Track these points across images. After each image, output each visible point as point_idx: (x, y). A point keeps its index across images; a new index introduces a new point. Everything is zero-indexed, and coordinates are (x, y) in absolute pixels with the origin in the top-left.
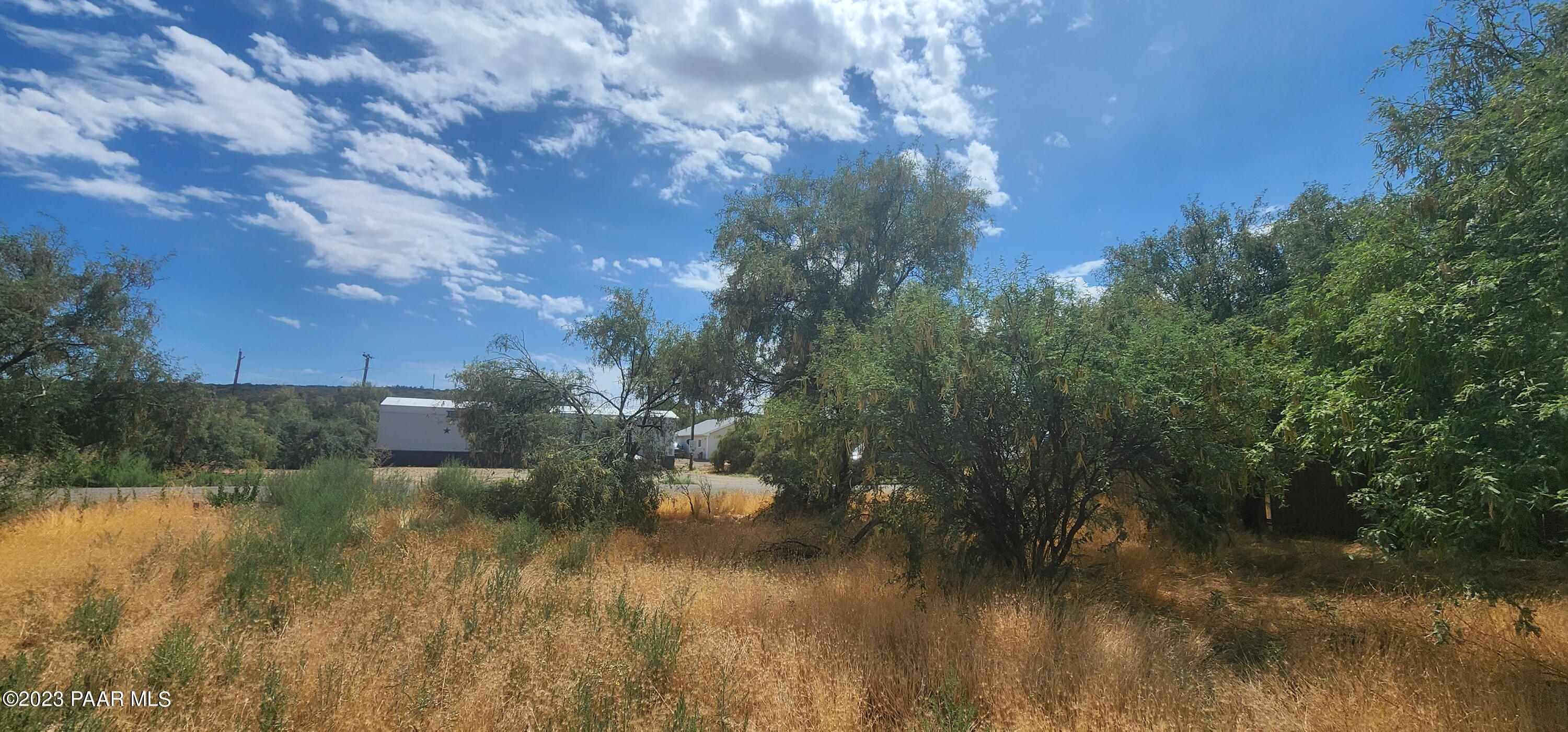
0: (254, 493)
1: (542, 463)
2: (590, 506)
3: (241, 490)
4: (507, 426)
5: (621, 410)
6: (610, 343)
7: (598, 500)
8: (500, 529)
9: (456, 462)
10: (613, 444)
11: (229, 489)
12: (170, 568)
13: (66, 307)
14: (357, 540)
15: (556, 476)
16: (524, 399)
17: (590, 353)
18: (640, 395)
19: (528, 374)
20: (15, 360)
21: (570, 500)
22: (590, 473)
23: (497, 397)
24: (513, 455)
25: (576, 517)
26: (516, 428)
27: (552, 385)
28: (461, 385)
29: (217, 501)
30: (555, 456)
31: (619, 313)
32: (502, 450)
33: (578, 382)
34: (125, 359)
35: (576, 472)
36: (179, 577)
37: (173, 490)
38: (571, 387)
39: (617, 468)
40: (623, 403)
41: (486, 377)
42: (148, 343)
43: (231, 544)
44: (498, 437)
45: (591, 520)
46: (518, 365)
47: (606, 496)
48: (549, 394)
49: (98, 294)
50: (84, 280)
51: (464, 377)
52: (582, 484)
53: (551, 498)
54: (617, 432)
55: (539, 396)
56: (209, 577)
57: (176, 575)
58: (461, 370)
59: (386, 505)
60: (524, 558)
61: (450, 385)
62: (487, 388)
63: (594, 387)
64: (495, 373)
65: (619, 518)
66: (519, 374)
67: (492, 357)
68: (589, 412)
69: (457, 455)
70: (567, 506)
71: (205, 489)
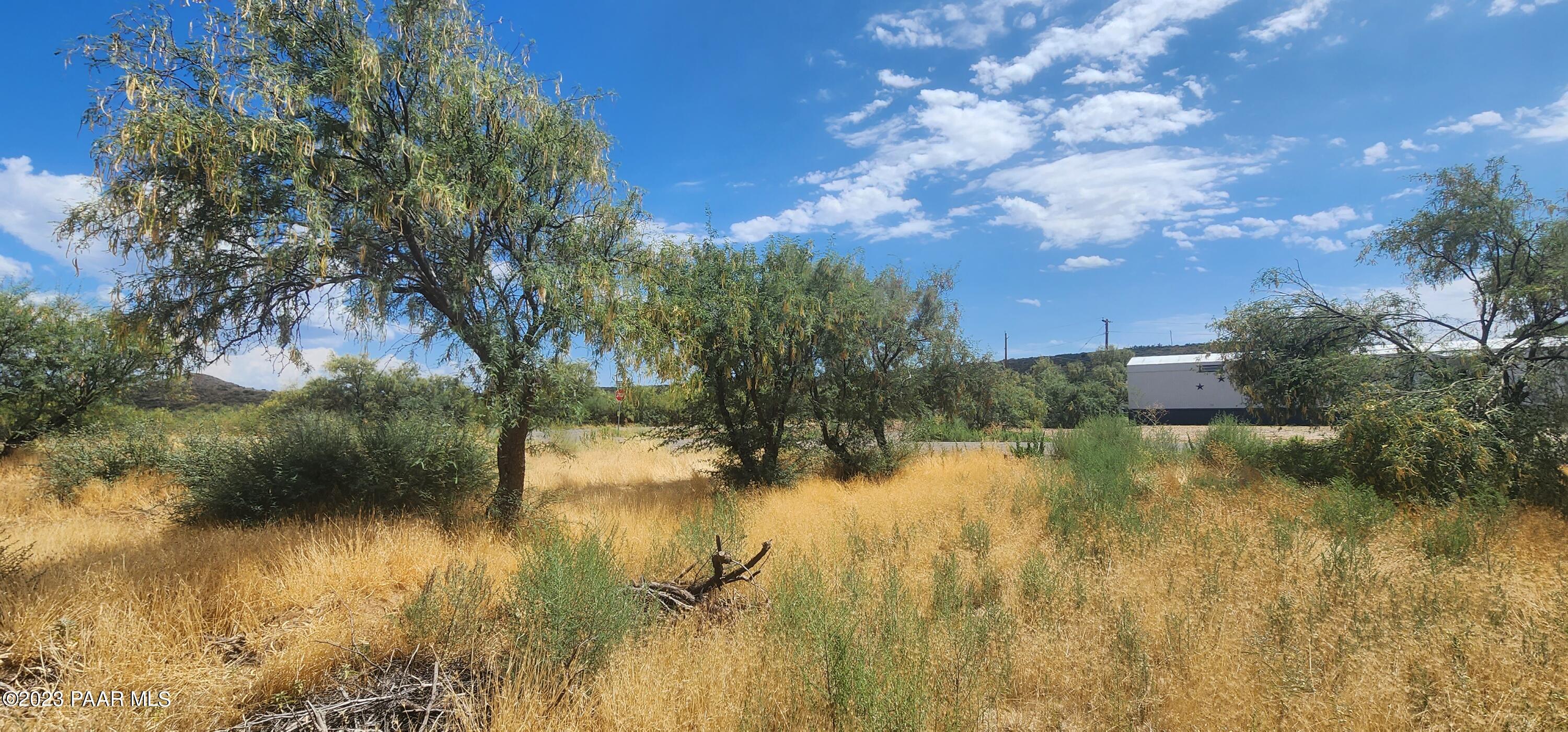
0: (1042, 448)
1: (1357, 418)
2: (1454, 474)
3: (1032, 445)
4: (1293, 375)
5: (1483, 341)
6: (1440, 249)
7: (1467, 463)
8: (1309, 494)
9: (1229, 419)
10: (1481, 388)
11: (1024, 445)
12: (1008, 504)
13: (912, 315)
14: (1142, 493)
15: (1383, 433)
16: (1311, 341)
17: (1405, 268)
18: (1516, 314)
19: (1311, 309)
20: (895, 356)
21: (1416, 464)
22: (1446, 428)
23: (1272, 342)
24: (1305, 409)
25: (1431, 488)
26: (1306, 377)
27: (1353, 319)
28: (1226, 334)
29: (1018, 453)
30: (1379, 407)
31: (1452, 204)
32: (1288, 404)
33: (1392, 310)
34: (947, 347)
35: (1420, 428)
36: (1015, 511)
37: (988, 444)
38: (1380, 317)
39: (1495, 421)
40: (1486, 330)
41: (1255, 321)
42: (958, 333)
43: (1043, 490)
44: (1281, 389)
45: (1461, 494)
46: (1296, 301)
47: (1484, 458)
48: (1346, 332)
49: (927, 303)
50: (918, 294)
51: (1228, 325)
52: (1432, 442)
53: (1380, 462)
54: (1485, 372)
55: (1333, 335)
56: (1035, 515)
57: (1013, 511)
58: (1222, 318)
59: (1161, 462)
60: (1363, 534)
61: (1210, 336)
62: (1259, 333)
63: (1422, 313)
64: (1265, 315)
65: (1513, 493)
66: (1298, 312)
67: (1257, 298)
68: (1422, 348)
69: (1228, 411)
70: (1414, 472)
71: (1007, 445)
